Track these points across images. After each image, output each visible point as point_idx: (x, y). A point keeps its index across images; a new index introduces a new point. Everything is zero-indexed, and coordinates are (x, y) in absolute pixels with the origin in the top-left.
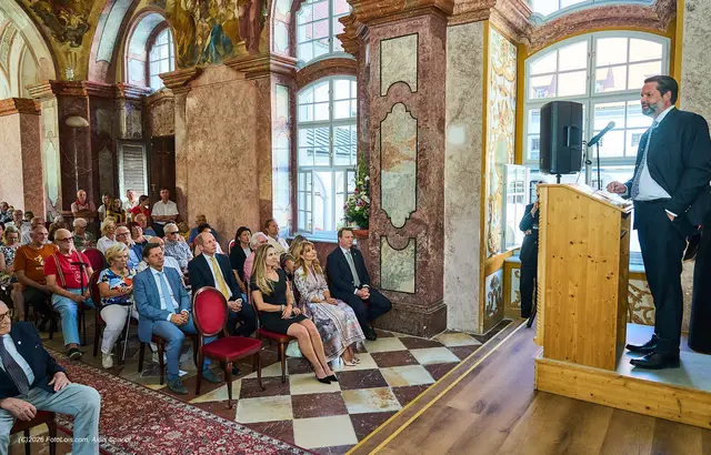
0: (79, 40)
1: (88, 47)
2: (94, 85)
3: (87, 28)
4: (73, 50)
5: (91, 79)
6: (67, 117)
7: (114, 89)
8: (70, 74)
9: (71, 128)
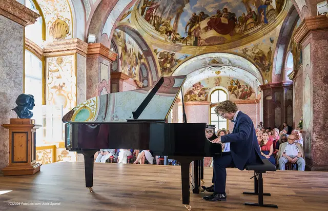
0: (269, 69)
1: (272, 71)
2: (273, 84)
3: (271, 64)
4: (267, 73)
5: (273, 82)
6: (266, 97)
7: (281, 83)
8: (266, 82)
9: (267, 100)
